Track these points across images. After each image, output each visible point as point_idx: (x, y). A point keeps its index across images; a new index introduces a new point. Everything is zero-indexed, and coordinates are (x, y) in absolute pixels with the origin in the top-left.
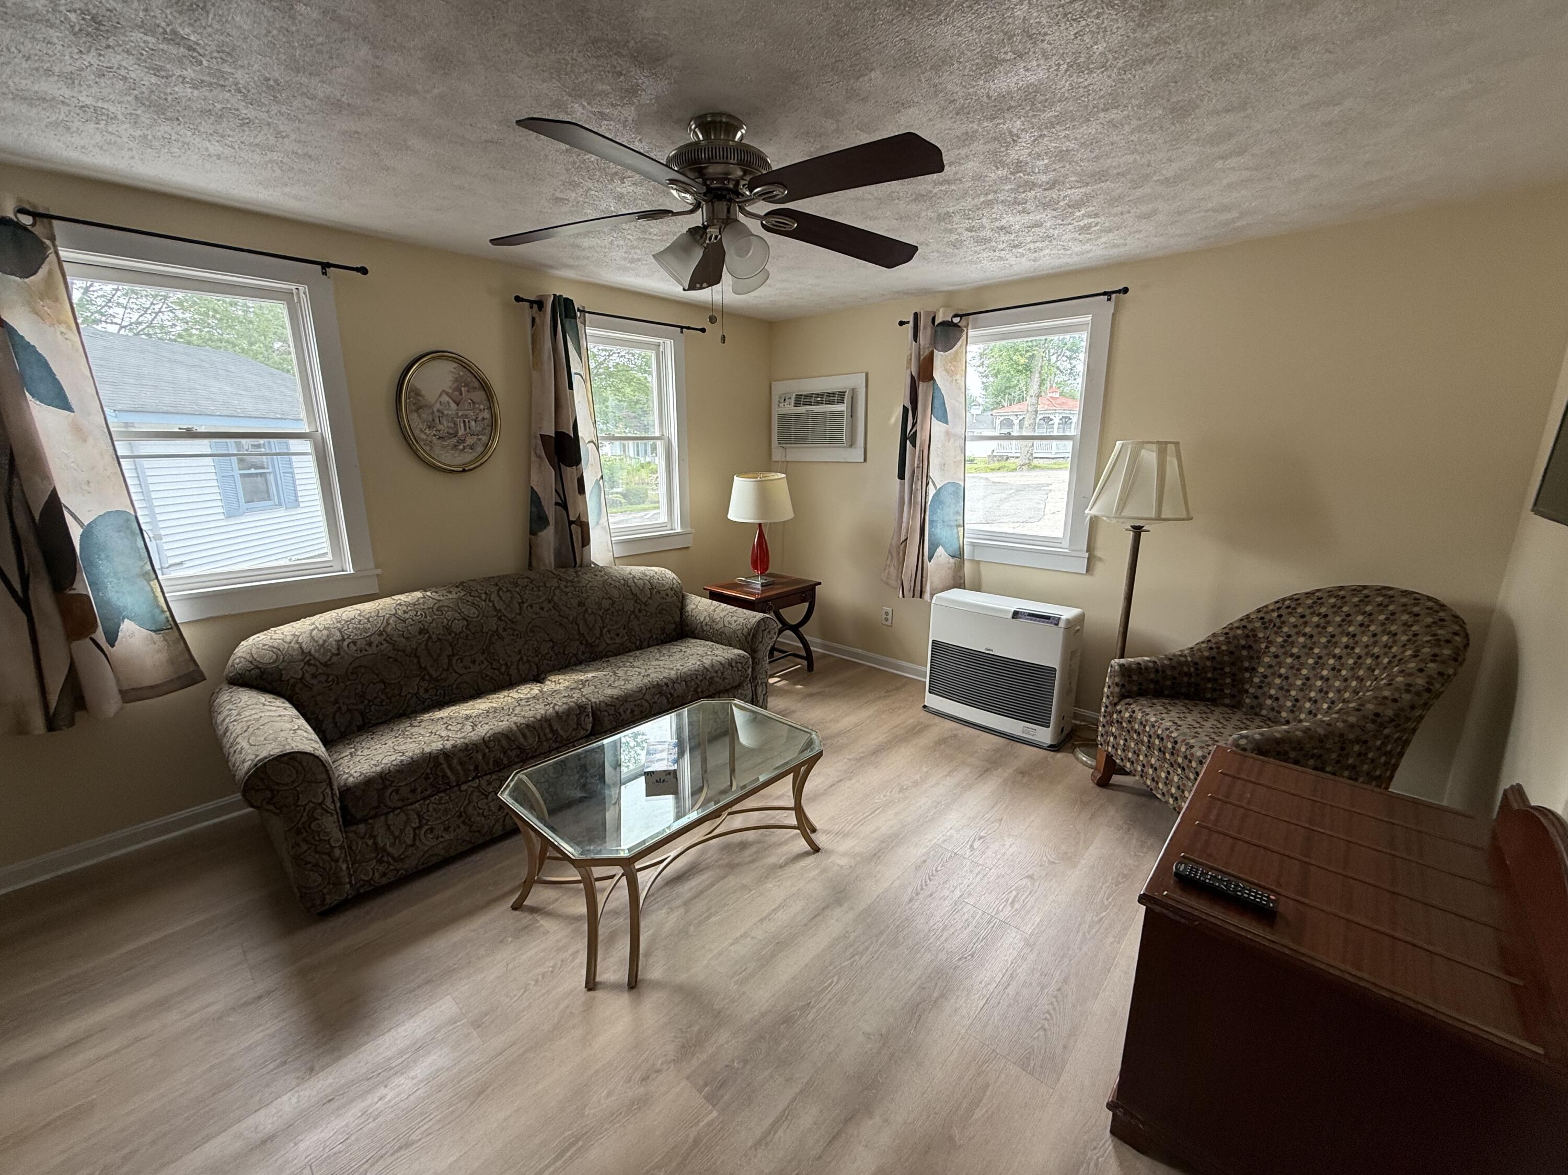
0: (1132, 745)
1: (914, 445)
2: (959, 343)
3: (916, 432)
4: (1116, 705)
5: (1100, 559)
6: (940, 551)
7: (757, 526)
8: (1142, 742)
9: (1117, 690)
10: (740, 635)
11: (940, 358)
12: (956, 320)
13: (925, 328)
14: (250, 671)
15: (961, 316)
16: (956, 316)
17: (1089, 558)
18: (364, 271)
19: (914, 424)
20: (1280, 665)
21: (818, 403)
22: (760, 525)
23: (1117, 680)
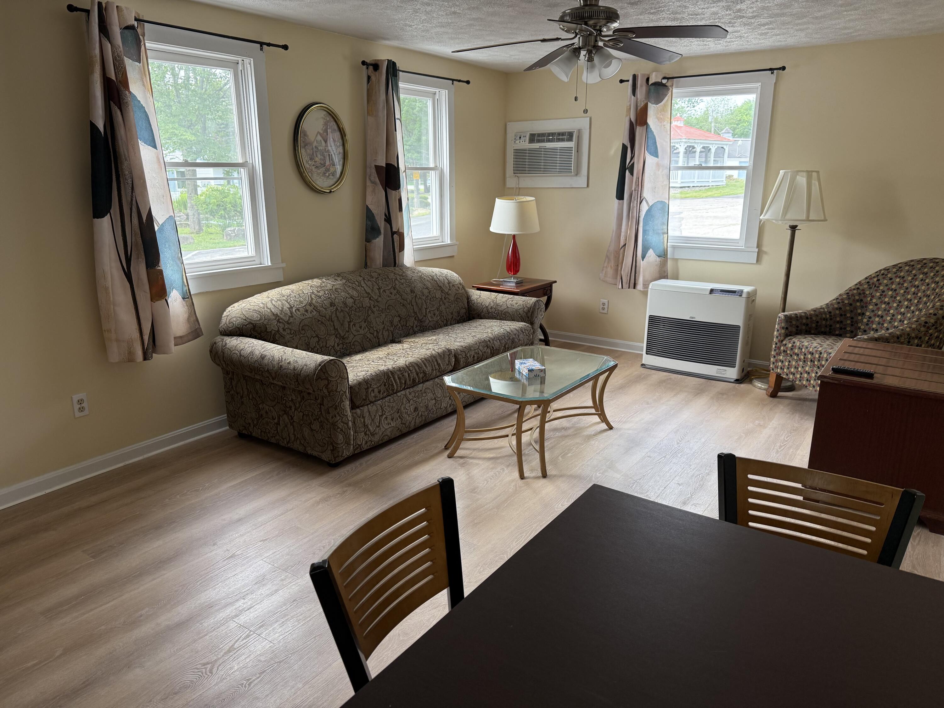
0: (794, 363)
1: (632, 173)
2: (666, 98)
3: (633, 164)
4: (782, 341)
5: (766, 253)
6: (651, 253)
7: (512, 237)
8: (800, 360)
9: (783, 331)
10: (521, 312)
11: (652, 109)
12: (664, 81)
13: (641, 86)
14: (246, 326)
15: (668, 78)
16: (664, 78)
17: (758, 252)
18: (285, 47)
19: (632, 158)
20: (878, 309)
21: (549, 141)
22: (514, 236)
23: (783, 325)
